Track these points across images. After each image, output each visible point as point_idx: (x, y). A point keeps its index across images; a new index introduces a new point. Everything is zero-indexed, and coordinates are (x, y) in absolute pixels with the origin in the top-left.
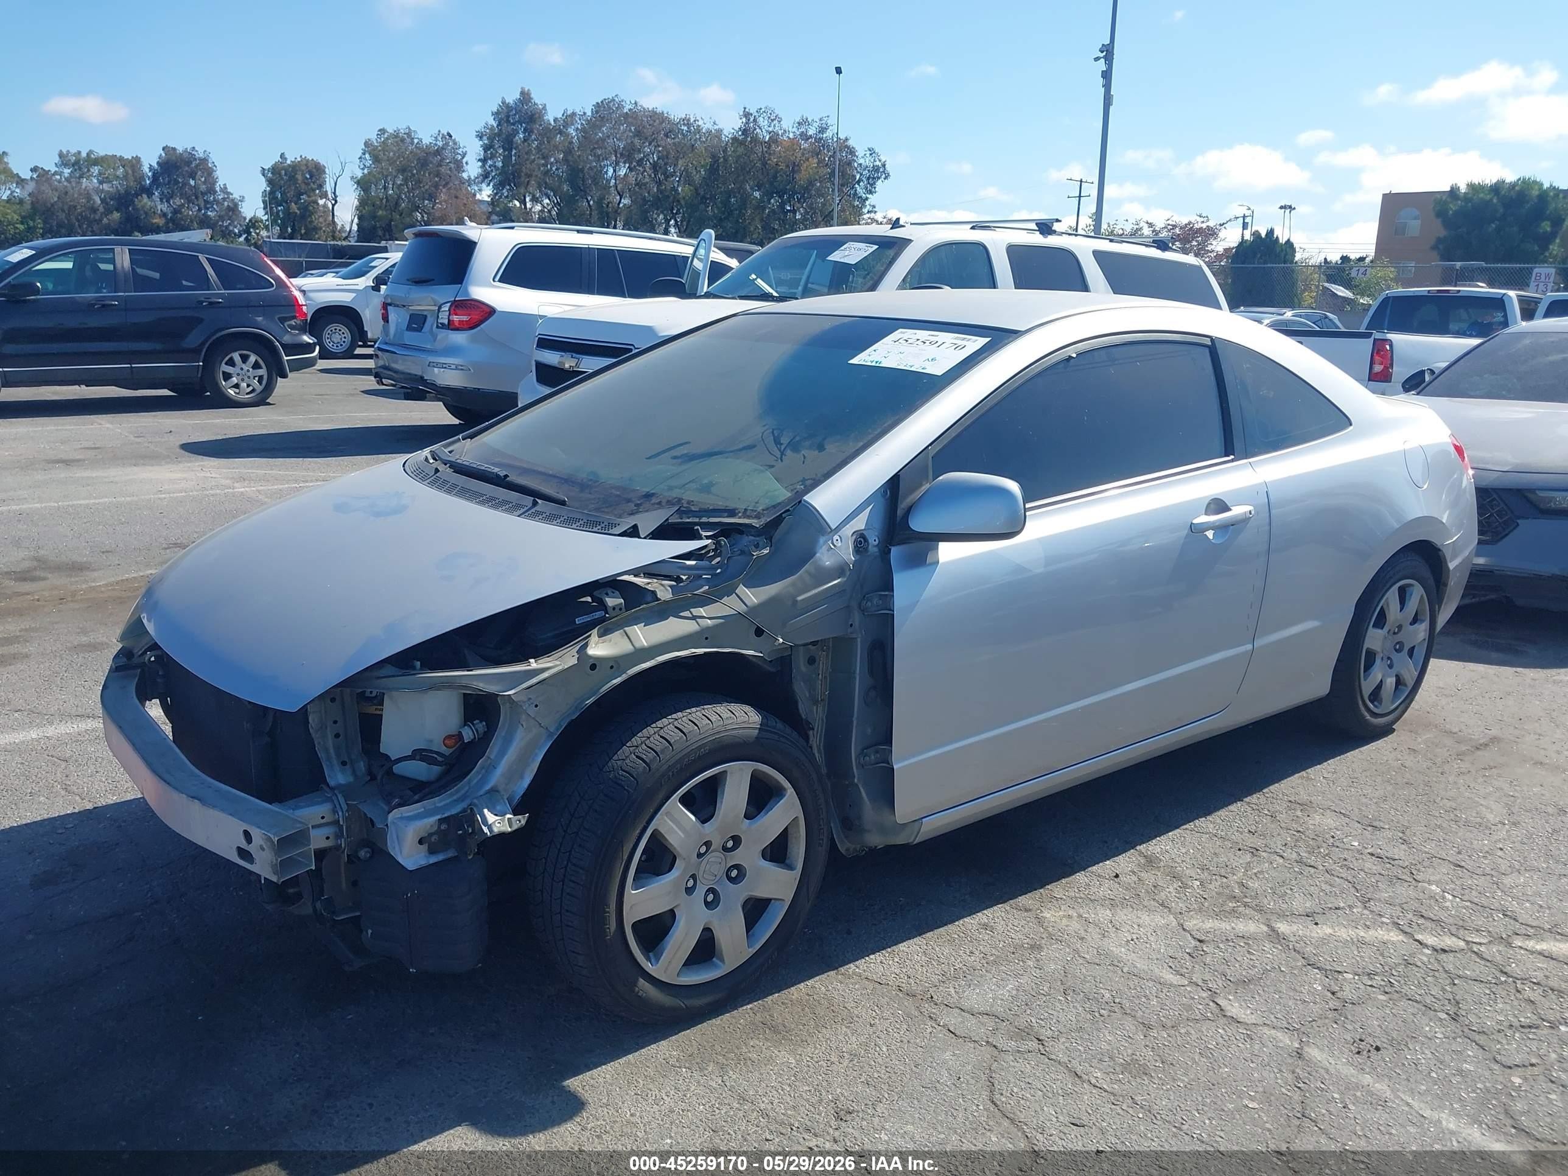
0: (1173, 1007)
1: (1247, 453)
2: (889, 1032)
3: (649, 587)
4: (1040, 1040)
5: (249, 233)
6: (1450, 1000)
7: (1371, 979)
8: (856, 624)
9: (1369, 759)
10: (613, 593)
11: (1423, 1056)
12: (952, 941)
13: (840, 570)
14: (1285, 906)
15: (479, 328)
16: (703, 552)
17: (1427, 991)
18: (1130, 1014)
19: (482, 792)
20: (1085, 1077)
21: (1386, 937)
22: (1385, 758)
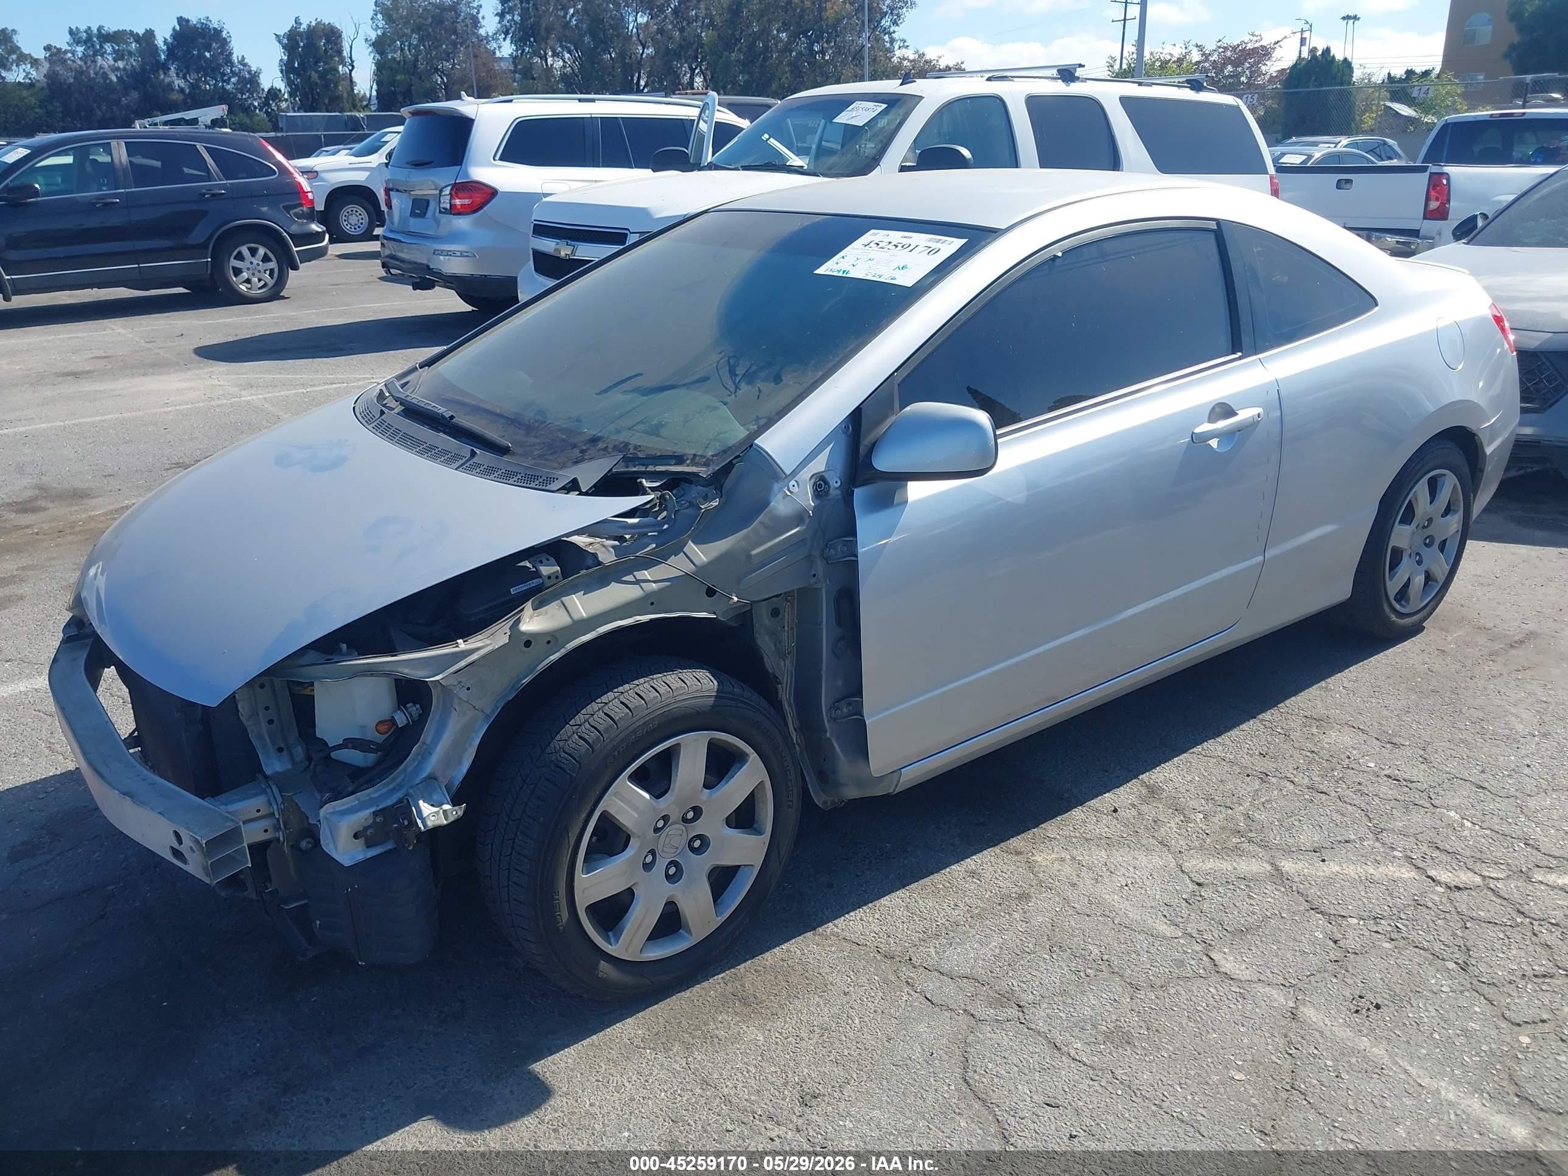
0: (1164, 963)
1: (1257, 349)
2: (863, 1001)
3: (590, 549)
4: (1020, 1007)
5: (269, 105)
6: (1460, 946)
7: (1377, 924)
8: (820, 574)
9: (1394, 663)
10: (548, 560)
11: (1426, 1013)
12: (935, 892)
13: (799, 518)
14: (1291, 840)
15: (482, 211)
16: (648, 506)
17: (1436, 937)
18: (1117, 973)
19: (418, 781)
20: (1065, 1049)
21: (1397, 874)
22: (1412, 662)
